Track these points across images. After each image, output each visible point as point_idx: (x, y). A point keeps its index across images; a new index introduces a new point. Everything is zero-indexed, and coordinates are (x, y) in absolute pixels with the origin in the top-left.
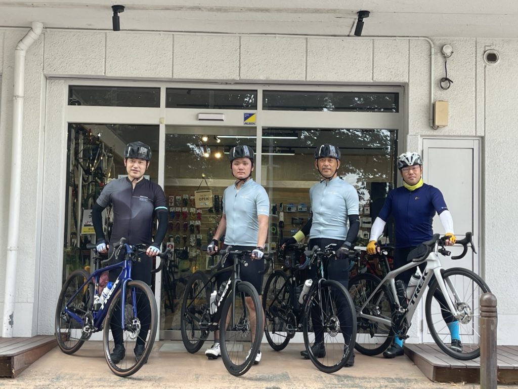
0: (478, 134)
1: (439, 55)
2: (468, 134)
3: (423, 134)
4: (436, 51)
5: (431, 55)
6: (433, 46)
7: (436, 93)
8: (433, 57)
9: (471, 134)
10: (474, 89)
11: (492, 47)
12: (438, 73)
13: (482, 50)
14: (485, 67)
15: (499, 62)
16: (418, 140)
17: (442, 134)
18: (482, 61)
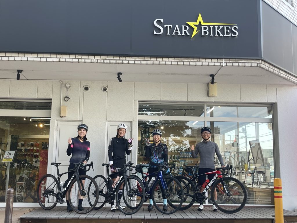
0: (80, 119)
1: (65, 87)
2: (76, 119)
3: (57, 119)
4: (64, 85)
5: (61, 87)
6: (62, 84)
7: (63, 103)
8: (62, 88)
9: (77, 119)
10: (79, 101)
11: (87, 85)
12: (64, 95)
13: (83, 85)
14: (84, 92)
15: (89, 90)
16: (55, 122)
17: (65, 119)
18: (83, 90)
